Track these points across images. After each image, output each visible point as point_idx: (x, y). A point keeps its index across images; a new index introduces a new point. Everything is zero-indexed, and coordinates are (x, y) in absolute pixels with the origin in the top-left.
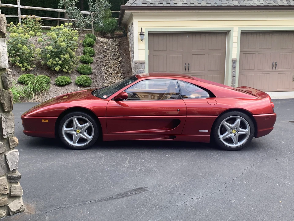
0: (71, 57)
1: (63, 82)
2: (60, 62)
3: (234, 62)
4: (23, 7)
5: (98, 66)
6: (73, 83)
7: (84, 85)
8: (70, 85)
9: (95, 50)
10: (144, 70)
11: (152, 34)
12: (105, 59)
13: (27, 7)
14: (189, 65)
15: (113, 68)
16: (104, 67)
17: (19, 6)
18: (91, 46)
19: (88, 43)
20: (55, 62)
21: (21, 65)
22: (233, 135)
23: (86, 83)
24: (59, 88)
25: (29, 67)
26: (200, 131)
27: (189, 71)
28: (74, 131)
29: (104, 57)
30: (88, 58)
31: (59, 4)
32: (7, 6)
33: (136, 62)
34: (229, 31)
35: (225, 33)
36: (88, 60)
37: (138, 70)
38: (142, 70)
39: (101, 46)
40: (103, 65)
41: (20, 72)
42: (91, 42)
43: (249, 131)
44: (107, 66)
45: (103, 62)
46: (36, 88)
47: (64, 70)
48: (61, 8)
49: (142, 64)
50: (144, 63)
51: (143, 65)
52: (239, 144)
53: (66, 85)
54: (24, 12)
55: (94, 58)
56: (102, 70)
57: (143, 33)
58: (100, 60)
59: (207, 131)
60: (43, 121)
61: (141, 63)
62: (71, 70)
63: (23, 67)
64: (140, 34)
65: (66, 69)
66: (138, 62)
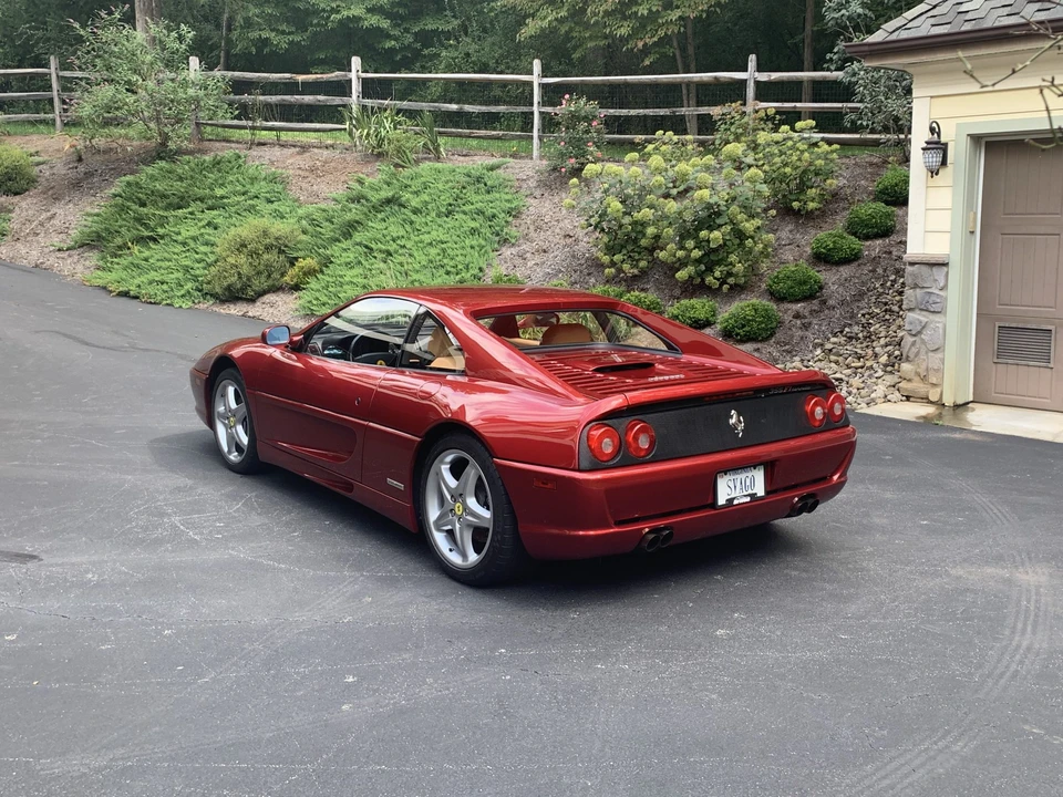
2: (695, 254)
4: (764, 77)
6: (718, 326)
7: (737, 334)
10: (941, 293)
13: (775, 76)
17: (751, 75)
20: (681, 254)
21: (606, 259)
23: (744, 326)
25: (626, 267)
26: (389, 481)
30: (834, 242)
31: (828, 56)
32: (716, 78)
36: (829, 250)
37: (918, 290)
38: (937, 292)
43: (491, 517)
47: (709, 279)
49: (935, 269)
50: (946, 265)
51: (939, 273)
52: (473, 558)
54: (764, 92)
56: (875, 288)
57: (944, 143)
59: (401, 486)
61: (932, 265)
62: (731, 280)
63: (613, 264)
64: (923, 149)
65: (715, 278)
66: (916, 260)
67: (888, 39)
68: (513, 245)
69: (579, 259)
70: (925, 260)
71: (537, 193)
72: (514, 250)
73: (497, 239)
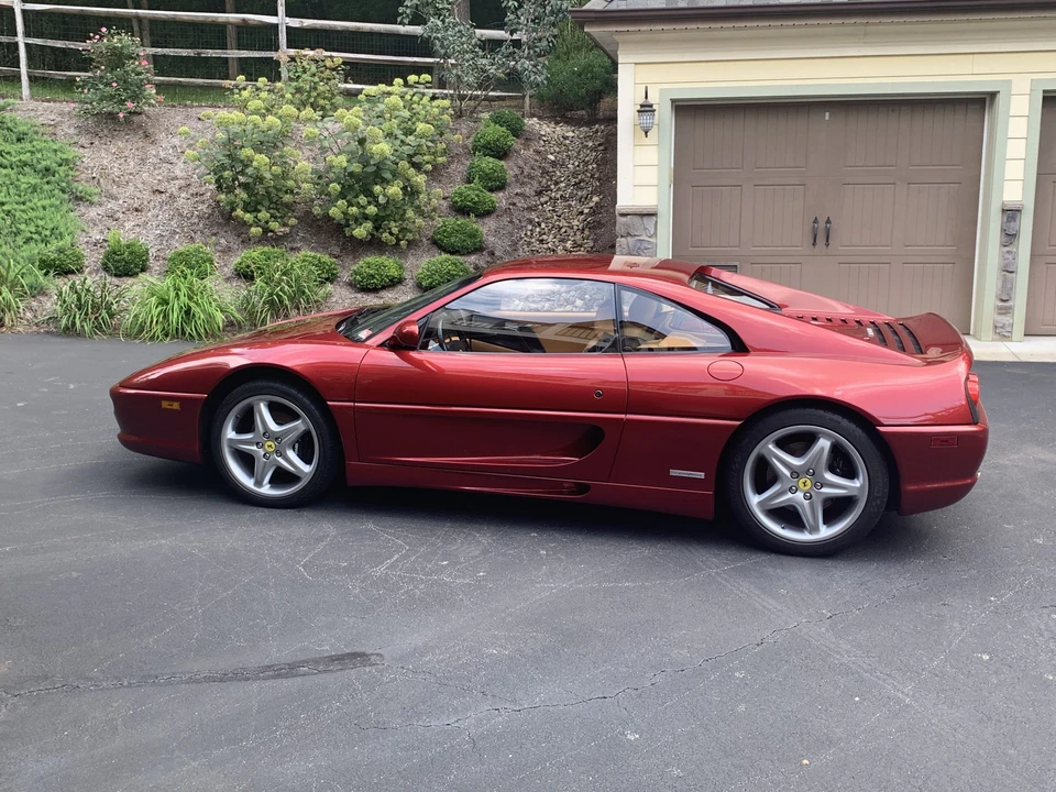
0: (411, 192)
1: (373, 277)
2: (372, 210)
3: (1011, 213)
4: (295, 23)
5: (511, 222)
6: (410, 283)
8: (400, 287)
9: (509, 168)
10: (652, 240)
11: (687, 110)
12: (543, 200)
13: (308, 23)
14: (828, 221)
15: (563, 230)
16: (530, 227)
17: (282, 20)
18: (499, 152)
19: (489, 144)
20: (354, 210)
21: (248, 217)
22: (799, 495)
23: (448, 281)
24: (359, 295)
25: (274, 225)
26: (674, 472)
27: (827, 245)
28: (257, 444)
29: (539, 194)
30: (477, 196)
31: (401, 10)
32: (244, 20)
33: (623, 211)
34: (993, 95)
35: (980, 103)
36: (475, 203)
37: (629, 238)
38: (647, 239)
39: (538, 152)
40: (530, 221)
41: (247, 242)
42: (498, 140)
43: (862, 486)
44: (543, 225)
45: (530, 209)
46: (278, 296)
47: (385, 236)
48: (406, 21)
49: (645, 219)
50: (655, 215)
51: (650, 223)
52: (825, 532)
53: (384, 288)
55: (501, 194)
56: (521, 238)
57: (651, 106)
58: (521, 203)
59: (701, 475)
60: (165, 404)
61: (642, 215)
62: (410, 236)
63: (257, 223)
64: (639, 111)
65: (391, 234)
66: (630, 211)
67: (608, 8)
68: (92, 203)
69: (189, 219)
70: (638, 211)
71: (84, 140)
72: (101, 210)
73: (66, 196)
